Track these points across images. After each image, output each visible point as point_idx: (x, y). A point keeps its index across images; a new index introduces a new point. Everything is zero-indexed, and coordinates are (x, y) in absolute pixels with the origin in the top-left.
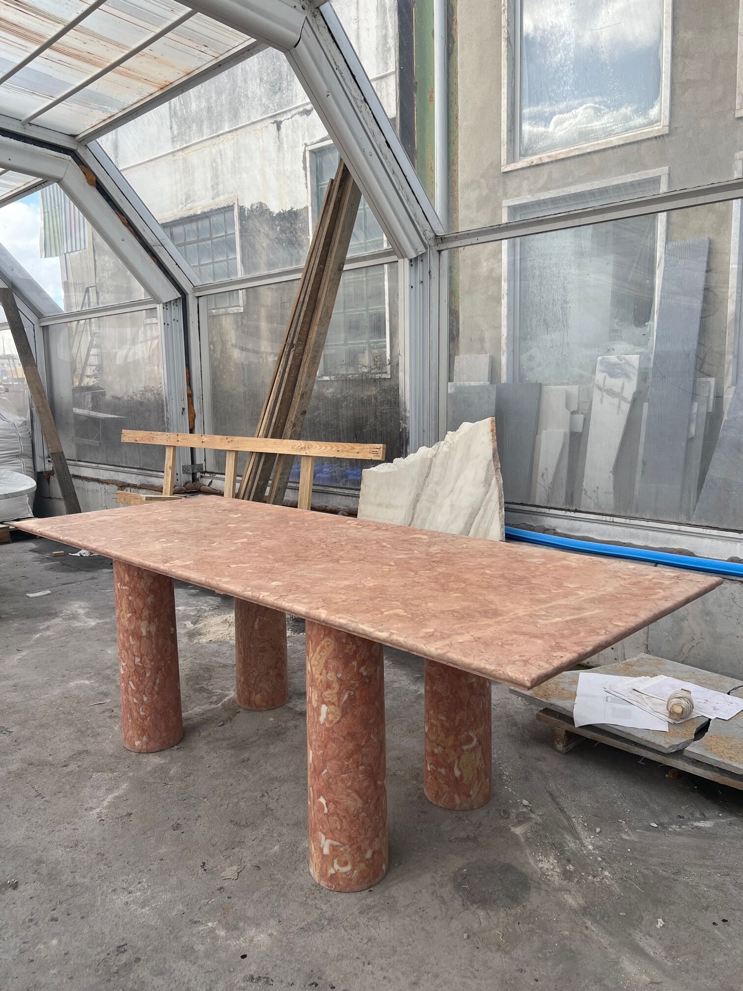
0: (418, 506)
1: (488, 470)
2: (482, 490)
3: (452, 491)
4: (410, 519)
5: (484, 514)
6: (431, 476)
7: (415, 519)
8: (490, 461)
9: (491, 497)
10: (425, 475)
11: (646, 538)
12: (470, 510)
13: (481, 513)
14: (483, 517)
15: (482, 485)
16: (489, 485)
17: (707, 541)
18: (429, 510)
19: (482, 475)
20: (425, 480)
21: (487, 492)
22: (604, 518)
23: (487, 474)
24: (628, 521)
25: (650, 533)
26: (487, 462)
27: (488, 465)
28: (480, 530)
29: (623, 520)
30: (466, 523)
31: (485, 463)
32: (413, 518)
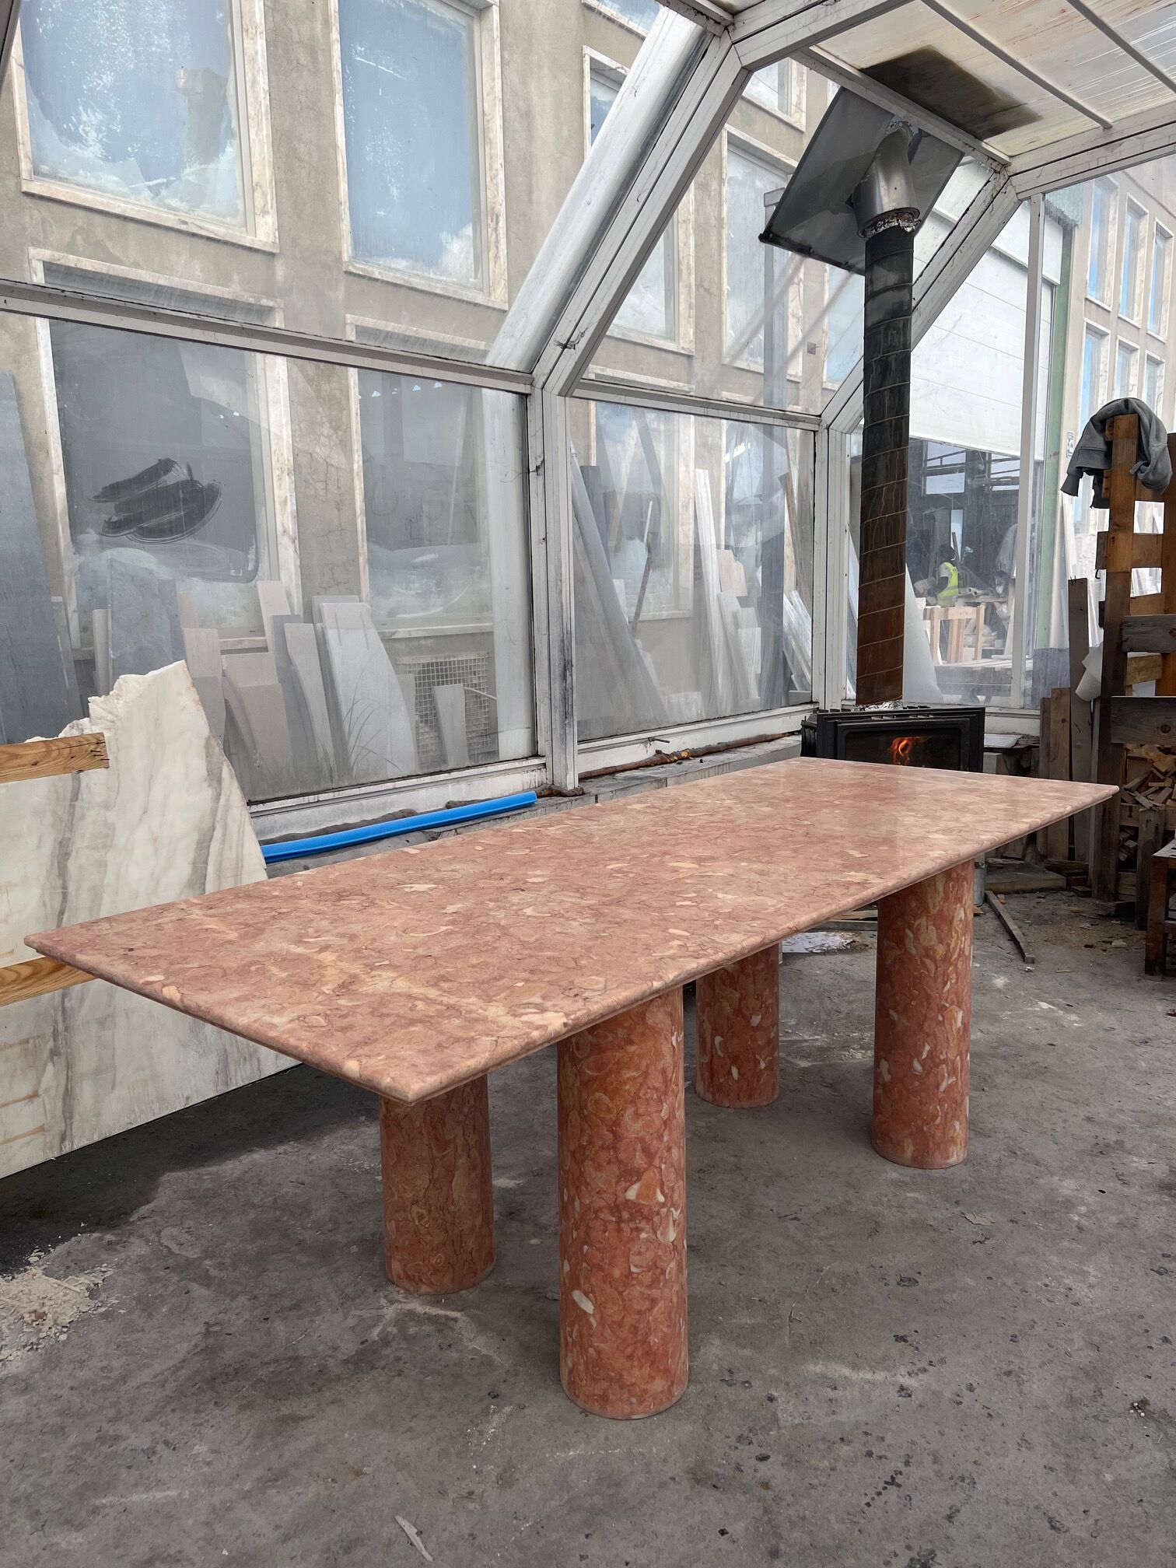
0: (72, 866)
1: (208, 755)
2: (207, 793)
3: (145, 812)
4: (59, 898)
5: (224, 835)
6: (84, 794)
7: (71, 896)
8: (208, 740)
9: (228, 800)
10: (69, 795)
11: (361, 810)
12: (195, 837)
13: (218, 834)
14: (223, 841)
15: (205, 785)
16: (220, 781)
17: (422, 793)
18: (102, 865)
19: (199, 767)
20: (72, 807)
21: (219, 795)
22: (306, 799)
23: (209, 763)
24: (337, 795)
25: (364, 802)
26: (203, 742)
27: (207, 746)
28: (226, 864)
29: (330, 795)
30: (194, 863)
31: (199, 745)
32: (65, 896)
